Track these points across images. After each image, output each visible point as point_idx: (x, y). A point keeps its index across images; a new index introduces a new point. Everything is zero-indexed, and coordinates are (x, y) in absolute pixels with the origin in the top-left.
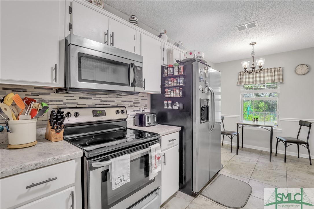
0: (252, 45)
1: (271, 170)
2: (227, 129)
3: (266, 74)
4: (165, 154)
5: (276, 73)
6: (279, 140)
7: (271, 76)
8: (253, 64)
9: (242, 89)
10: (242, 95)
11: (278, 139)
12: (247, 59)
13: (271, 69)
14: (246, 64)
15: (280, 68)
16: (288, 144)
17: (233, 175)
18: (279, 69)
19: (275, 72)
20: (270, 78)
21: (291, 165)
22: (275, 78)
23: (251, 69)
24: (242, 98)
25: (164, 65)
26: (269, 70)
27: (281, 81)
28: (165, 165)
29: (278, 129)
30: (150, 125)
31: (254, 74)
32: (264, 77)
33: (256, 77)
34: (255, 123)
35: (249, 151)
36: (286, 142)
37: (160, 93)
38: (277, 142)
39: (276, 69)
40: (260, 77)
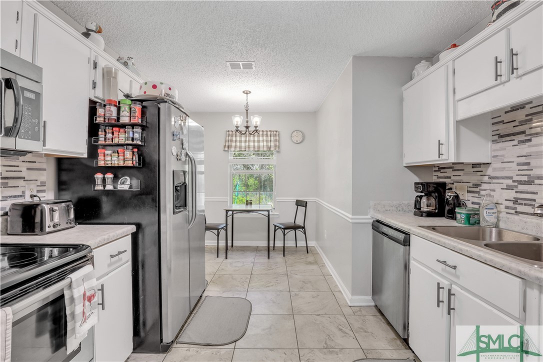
0: (246, 95)
1: (271, 271)
2: (210, 221)
3: (261, 139)
4: (102, 286)
5: (272, 138)
6: (277, 228)
7: (267, 141)
8: (247, 122)
9: (231, 157)
10: (230, 166)
11: (275, 226)
12: (240, 114)
13: (267, 131)
14: (238, 120)
15: (276, 131)
16: (286, 231)
17: (224, 292)
18: (275, 133)
19: (270, 136)
20: (265, 144)
21: (290, 258)
22: (271, 144)
23: (245, 129)
24: (231, 170)
25: (95, 97)
26: (265, 133)
27: (277, 149)
28: (103, 309)
29: (275, 213)
30: (58, 228)
31: (246, 137)
32: (259, 141)
33: (249, 141)
34: (249, 208)
35: (242, 250)
36: (285, 229)
37: (86, 156)
38: (275, 231)
39: (272, 133)
40: (254, 141)
